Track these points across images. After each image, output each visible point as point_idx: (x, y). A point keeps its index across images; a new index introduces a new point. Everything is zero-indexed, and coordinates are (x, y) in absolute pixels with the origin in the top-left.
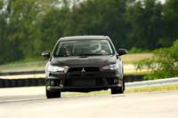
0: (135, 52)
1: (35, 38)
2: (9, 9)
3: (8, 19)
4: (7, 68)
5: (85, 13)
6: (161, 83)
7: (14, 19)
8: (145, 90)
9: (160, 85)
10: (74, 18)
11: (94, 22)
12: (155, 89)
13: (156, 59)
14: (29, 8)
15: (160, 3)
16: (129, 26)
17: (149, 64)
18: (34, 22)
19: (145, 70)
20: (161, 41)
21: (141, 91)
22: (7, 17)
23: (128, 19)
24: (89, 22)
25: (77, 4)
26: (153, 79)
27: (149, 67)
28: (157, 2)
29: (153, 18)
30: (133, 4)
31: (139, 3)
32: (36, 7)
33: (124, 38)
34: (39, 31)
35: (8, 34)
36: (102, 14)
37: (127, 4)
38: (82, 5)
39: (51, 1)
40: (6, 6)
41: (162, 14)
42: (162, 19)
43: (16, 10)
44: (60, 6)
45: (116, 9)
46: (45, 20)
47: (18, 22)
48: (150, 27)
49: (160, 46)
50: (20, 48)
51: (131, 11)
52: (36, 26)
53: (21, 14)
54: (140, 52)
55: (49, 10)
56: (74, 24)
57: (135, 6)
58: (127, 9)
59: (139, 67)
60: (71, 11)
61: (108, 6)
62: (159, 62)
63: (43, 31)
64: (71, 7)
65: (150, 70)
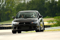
0: (48, 18)
1: (14, 13)
2: (5, 3)
3: (5, 6)
4: (5, 23)
5: (31, 5)
6: (57, 28)
7: (7, 6)
8: (51, 31)
9: (56, 29)
10: (27, 6)
11: (34, 7)
12: (54, 30)
13: (55, 20)
14: (12, 3)
15: (56, 1)
16: (46, 9)
17: (52, 22)
18: (14, 7)
19: (51, 24)
20: (56, 14)
21: (50, 31)
22: (5, 5)
23: (45, 7)
24: (32, 7)
25: (28, 1)
26: (54, 27)
27: (53, 23)
28: (55, 1)
29: (54, 6)
30: (47, 1)
31: (49, 1)
32: (14, 2)
33: (44, 13)
34: (15, 10)
35: (5, 11)
36: (37, 4)
37: (45, 1)
38: (30, 1)
39: (20, 0)
40: (4, 2)
41: (57, 5)
42: (57, 6)
43: (8, 3)
44: (23, 2)
45: (41, 3)
46: (17, 7)
47: (8, 7)
48: (53, 9)
49: (56, 16)
50: (9, 16)
51: (47, 4)
52: (15, 9)
53: (9, 5)
54: (49, 18)
55: (19, 3)
56: (27, 8)
57: (48, 2)
58: (45, 3)
59: (49, 23)
60: (26, 4)
61: (39, 2)
62: (56, 21)
63: (17, 10)
64: (26, 2)
65: (53, 24)
